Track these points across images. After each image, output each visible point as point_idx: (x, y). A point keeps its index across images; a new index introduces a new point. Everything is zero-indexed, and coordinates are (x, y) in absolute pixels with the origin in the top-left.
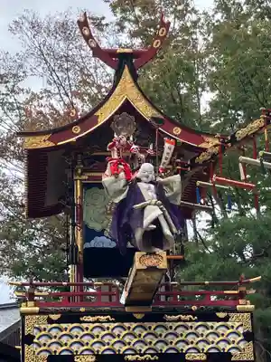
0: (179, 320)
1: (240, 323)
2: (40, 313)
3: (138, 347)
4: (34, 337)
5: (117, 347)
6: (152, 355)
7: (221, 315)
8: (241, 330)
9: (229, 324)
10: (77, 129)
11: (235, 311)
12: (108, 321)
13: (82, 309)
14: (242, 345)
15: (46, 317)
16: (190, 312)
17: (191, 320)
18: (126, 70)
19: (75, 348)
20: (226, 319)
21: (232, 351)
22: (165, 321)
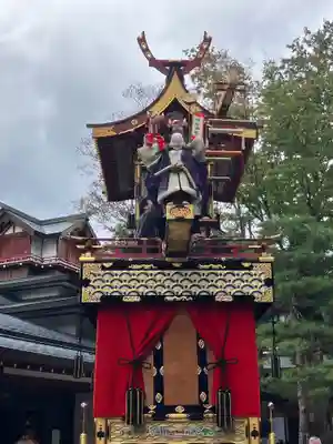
0: (211, 269)
1: (262, 271)
2: (95, 262)
3: (176, 290)
4: (90, 281)
5: (158, 290)
6: (188, 296)
7: (246, 265)
8: (263, 277)
9: (253, 272)
10: (134, 122)
11: (258, 261)
12: (151, 269)
13: (130, 259)
14: (263, 290)
15: (100, 265)
16: (220, 262)
17: (220, 269)
18: (175, 76)
19: (123, 290)
20: (250, 268)
21: (256, 295)
22: (199, 269)
